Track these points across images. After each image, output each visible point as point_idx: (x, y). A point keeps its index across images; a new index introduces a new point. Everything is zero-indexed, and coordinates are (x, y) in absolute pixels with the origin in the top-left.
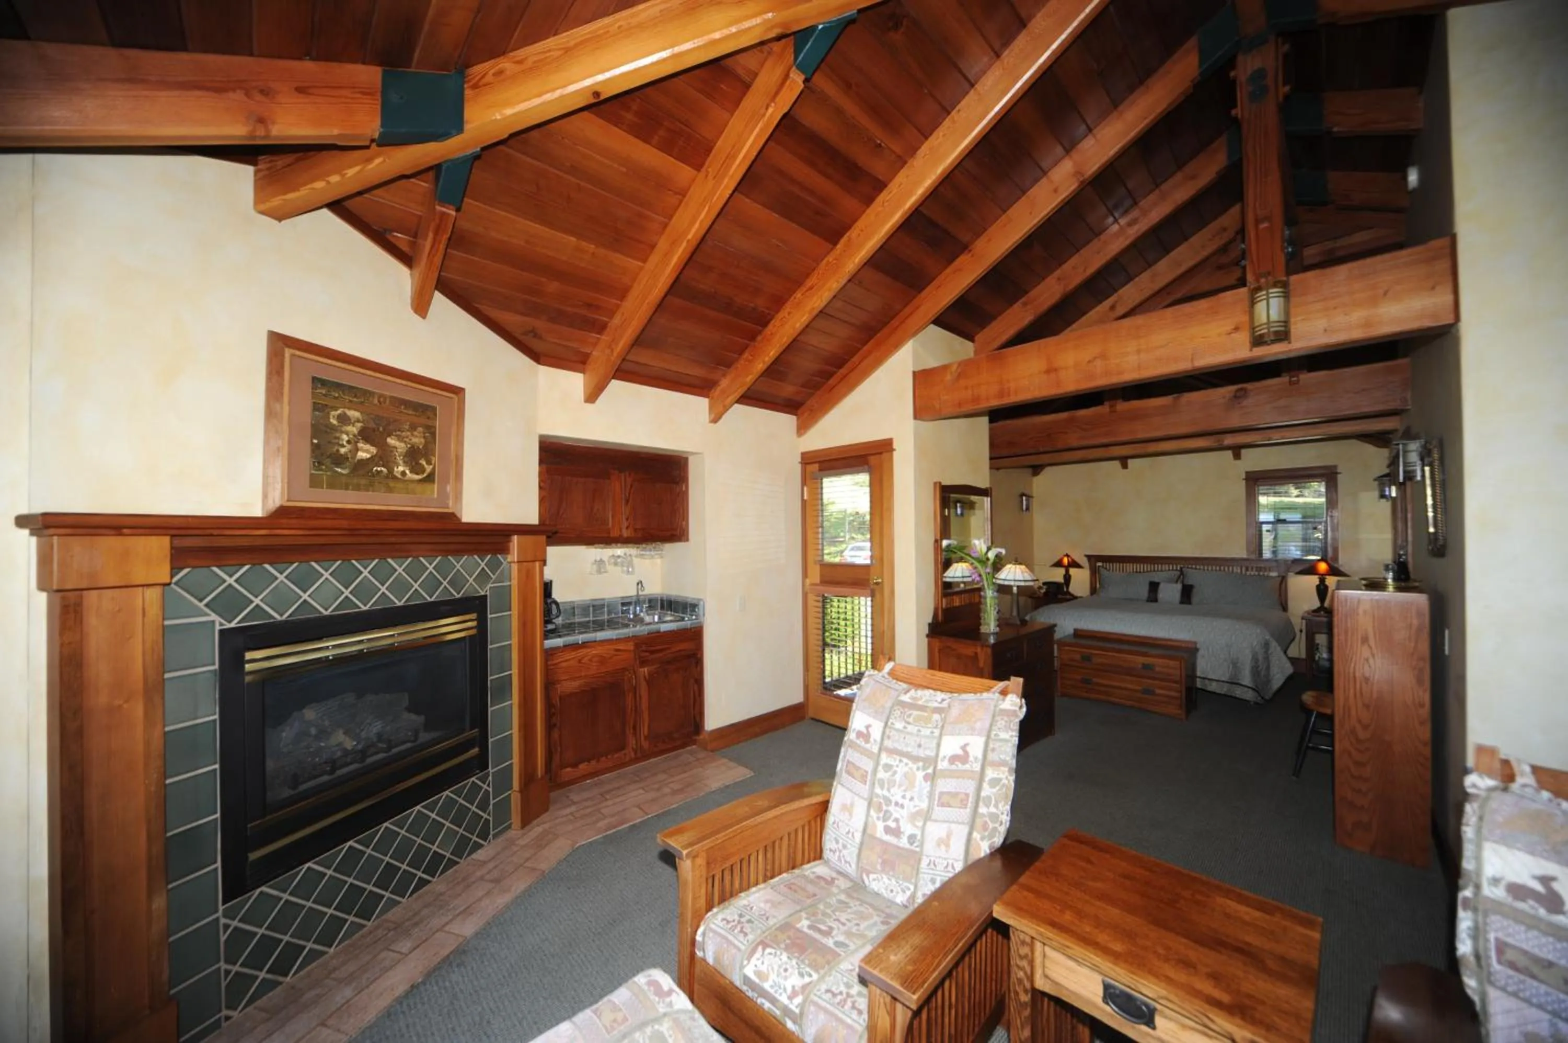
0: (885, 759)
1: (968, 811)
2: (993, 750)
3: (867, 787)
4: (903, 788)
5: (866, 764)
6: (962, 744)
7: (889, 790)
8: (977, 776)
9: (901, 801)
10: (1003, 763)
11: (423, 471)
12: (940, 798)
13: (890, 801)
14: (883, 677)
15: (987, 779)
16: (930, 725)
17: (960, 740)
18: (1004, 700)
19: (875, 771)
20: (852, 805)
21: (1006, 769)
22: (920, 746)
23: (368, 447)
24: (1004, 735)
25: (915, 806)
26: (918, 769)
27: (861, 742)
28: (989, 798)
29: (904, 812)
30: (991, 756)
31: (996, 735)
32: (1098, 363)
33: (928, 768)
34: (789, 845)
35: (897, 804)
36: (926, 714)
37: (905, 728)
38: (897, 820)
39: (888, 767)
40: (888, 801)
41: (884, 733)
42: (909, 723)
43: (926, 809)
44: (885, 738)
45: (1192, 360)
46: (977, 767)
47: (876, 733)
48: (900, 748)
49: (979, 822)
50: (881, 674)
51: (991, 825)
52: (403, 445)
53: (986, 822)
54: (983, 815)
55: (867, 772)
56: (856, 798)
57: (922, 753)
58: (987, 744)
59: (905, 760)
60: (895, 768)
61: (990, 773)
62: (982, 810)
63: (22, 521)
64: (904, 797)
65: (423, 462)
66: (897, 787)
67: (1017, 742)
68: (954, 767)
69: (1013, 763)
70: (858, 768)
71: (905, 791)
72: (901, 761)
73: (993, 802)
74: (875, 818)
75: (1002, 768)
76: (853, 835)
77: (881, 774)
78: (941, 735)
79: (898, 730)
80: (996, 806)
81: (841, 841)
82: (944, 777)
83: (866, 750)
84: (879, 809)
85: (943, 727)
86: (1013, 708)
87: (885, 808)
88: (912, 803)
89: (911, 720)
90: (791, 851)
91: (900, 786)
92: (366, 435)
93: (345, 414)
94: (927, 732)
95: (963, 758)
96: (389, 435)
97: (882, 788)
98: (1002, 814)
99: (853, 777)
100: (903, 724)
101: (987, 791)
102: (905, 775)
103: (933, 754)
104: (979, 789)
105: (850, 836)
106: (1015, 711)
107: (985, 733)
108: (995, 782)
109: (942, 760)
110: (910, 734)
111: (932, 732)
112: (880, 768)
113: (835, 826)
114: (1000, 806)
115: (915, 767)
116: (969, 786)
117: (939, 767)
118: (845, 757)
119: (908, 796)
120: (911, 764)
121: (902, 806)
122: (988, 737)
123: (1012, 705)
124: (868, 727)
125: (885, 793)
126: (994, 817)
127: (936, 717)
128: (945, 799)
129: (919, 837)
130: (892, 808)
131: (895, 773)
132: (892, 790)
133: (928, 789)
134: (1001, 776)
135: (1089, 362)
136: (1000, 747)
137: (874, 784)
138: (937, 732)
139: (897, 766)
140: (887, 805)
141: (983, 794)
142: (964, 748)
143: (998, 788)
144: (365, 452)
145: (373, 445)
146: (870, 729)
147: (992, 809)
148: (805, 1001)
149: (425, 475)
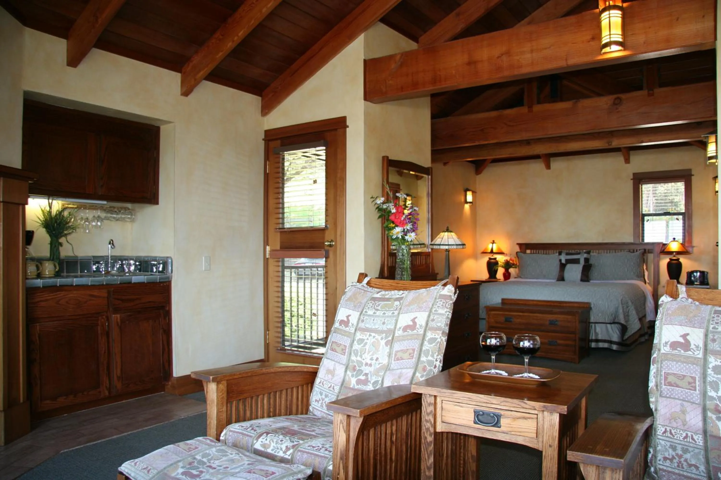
0: (359, 336)
1: (414, 360)
2: (433, 320)
3: (346, 357)
4: (371, 353)
5: (345, 341)
6: (412, 318)
7: (361, 356)
8: (421, 338)
9: (369, 362)
10: (438, 329)
12: (396, 355)
13: (362, 363)
14: (363, 286)
15: (427, 339)
16: (392, 309)
17: (412, 315)
18: (443, 289)
19: (351, 346)
20: (334, 370)
21: (441, 332)
22: (384, 323)
24: (441, 311)
25: (379, 364)
26: (382, 339)
27: (343, 327)
28: (428, 351)
29: (372, 369)
30: (431, 324)
31: (436, 311)
32: (504, 58)
33: (389, 337)
34: (286, 400)
35: (366, 364)
36: (390, 303)
37: (374, 313)
38: (366, 375)
39: (361, 341)
40: (360, 363)
41: (359, 319)
42: (377, 310)
43: (387, 364)
44: (360, 321)
45: (566, 60)
46: (421, 332)
47: (353, 320)
48: (370, 327)
49: (420, 366)
50: (361, 284)
51: (428, 368)
53: (425, 366)
54: (424, 362)
55: (345, 346)
56: (337, 364)
57: (385, 328)
58: (429, 316)
59: (373, 334)
60: (366, 341)
61: (429, 335)
62: (423, 358)
64: (372, 359)
66: (366, 353)
67: (450, 316)
68: (406, 333)
69: (447, 330)
70: (339, 345)
71: (373, 355)
72: (370, 335)
73: (431, 353)
74: (350, 375)
75: (438, 332)
76: (333, 388)
77: (356, 346)
78: (399, 314)
79: (369, 315)
80: (433, 356)
81: (324, 393)
82: (399, 341)
83: (346, 332)
84: (354, 369)
85: (401, 309)
86: (449, 294)
87: (358, 368)
88: (377, 362)
89: (379, 308)
90: (288, 403)
91: (369, 352)
94: (390, 313)
95: (413, 326)
97: (356, 355)
98: (436, 361)
99: (336, 352)
100: (374, 311)
101: (427, 346)
102: (373, 344)
103: (393, 327)
104: (422, 345)
105: (331, 389)
106: (450, 296)
107: (428, 310)
108: (432, 340)
109: (399, 330)
110: (378, 316)
111: (393, 313)
112: (355, 342)
113: (321, 384)
114: (435, 355)
115: (379, 338)
116: (416, 344)
117: (396, 335)
118: (331, 340)
119: (375, 358)
120: (377, 336)
121: (371, 365)
122: (431, 311)
123: (448, 292)
124: (348, 317)
125: (359, 358)
126: (430, 363)
127: (397, 303)
128: (400, 355)
129: (380, 382)
130: (363, 368)
131: (366, 344)
132: (364, 357)
133: (388, 350)
134: (437, 336)
135: (498, 57)
136: (438, 318)
137: (350, 354)
138: (396, 313)
139: (368, 339)
140: (360, 367)
141: (424, 348)
142: (413, 320)
143: (434, 344)
146: (350, 318)
147: (430, 358)
148: (294, 452)
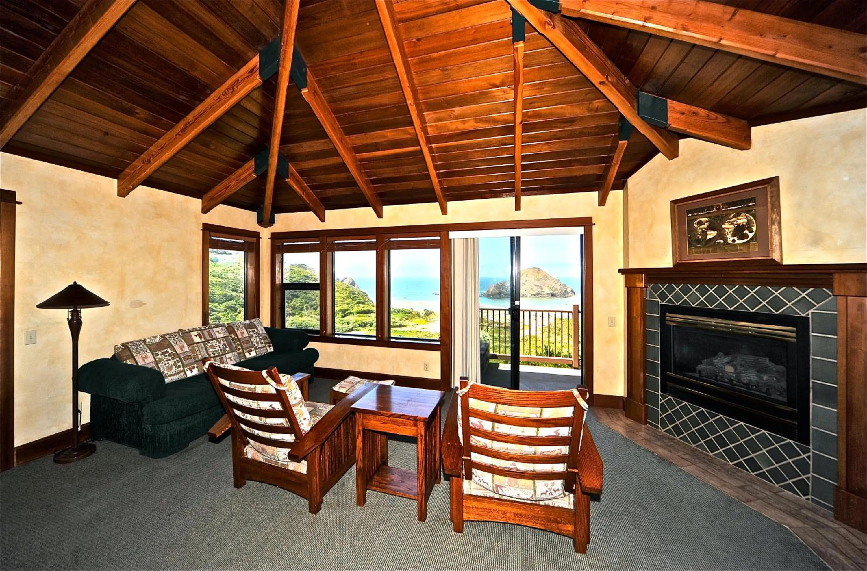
11: (747, 236)
23: (712, 232)
52: (732, 226)
63: (620, 271)
65: (746, 232)
92: (711, 228)
93: (700, 221)
96: (723, 224)
144: (712, 234)
145: (714, 231)
149: (749, 239)
